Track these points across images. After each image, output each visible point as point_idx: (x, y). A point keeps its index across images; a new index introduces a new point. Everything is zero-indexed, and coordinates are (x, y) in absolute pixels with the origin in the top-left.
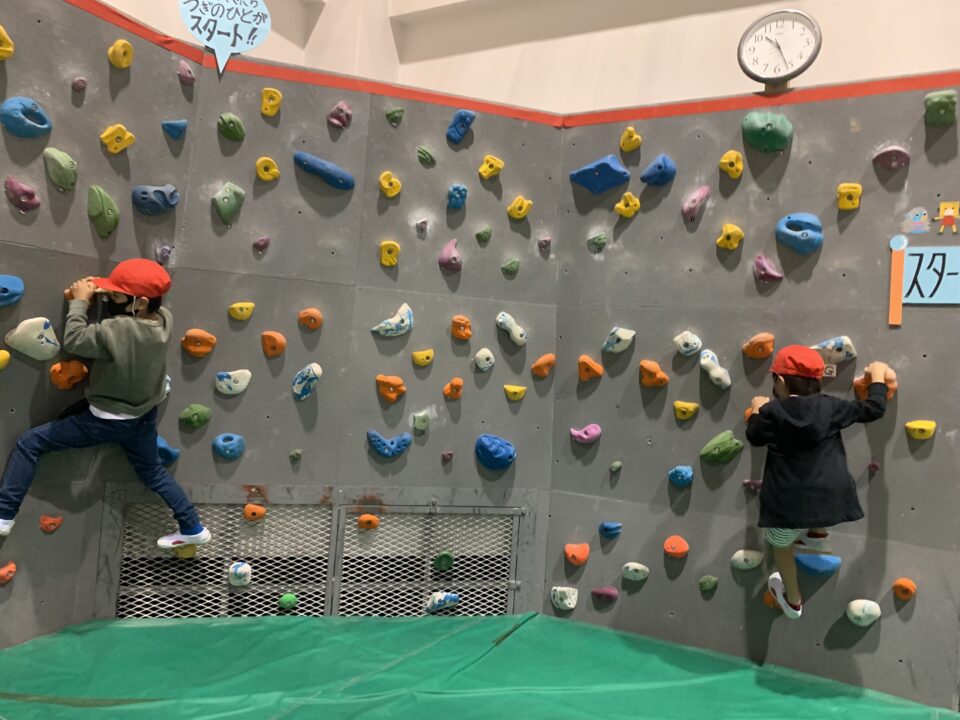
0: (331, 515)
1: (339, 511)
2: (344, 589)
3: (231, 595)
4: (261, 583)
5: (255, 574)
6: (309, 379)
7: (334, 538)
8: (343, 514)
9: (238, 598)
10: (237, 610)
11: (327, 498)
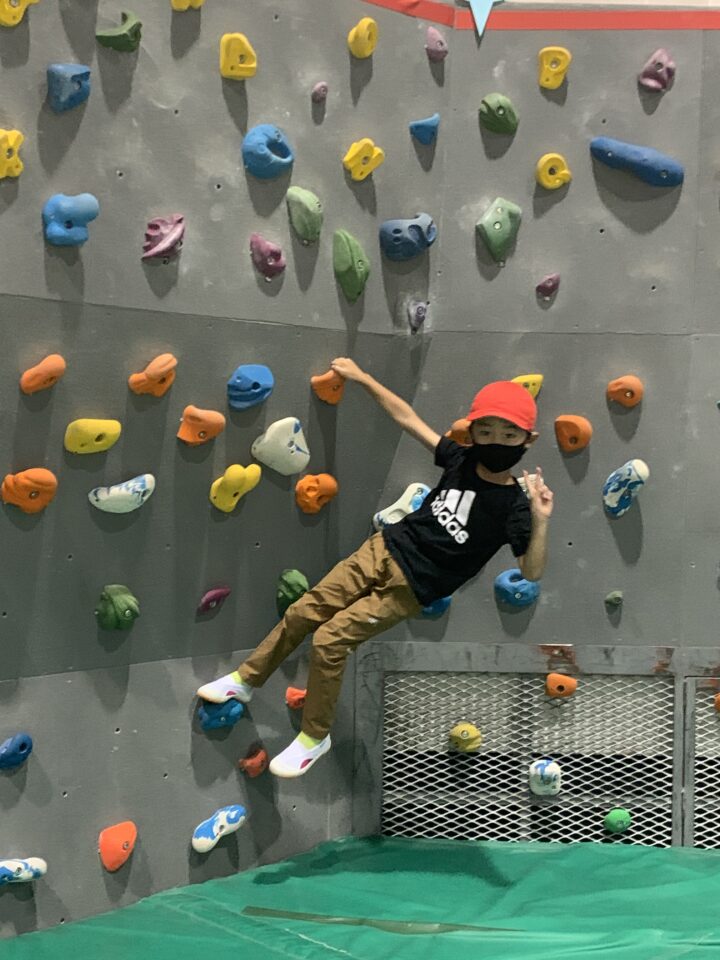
0: (672, 691)
1: (685, 684)
2: (700, 807)
3: (534, 809)
4: (576, 792)
5: (565, 778)
6: (628, 485)
7: (679, 727)
8: (691, 690)
9: (545, 813)
10: (545, 831)
11: (667, 665)
